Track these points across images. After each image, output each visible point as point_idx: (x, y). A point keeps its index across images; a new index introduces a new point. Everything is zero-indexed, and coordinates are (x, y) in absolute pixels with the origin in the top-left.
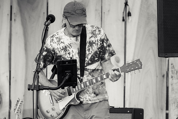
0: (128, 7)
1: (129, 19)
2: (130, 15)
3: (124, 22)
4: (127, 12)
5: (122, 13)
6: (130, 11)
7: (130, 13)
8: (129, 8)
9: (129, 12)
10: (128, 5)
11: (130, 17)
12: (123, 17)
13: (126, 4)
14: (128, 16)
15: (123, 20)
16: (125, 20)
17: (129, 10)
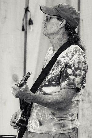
0: (29, 13)
1: (30, 28)
2: (31, 23)
3: (24, 32)
4: (28, 19)
5: (22, 21)
6: (32, 19)
7: (32, 21)
8: (30, 15)
9: (30, 19)
10: (29, 11)
11: (31, 25)
12: (23, 26)
13: (27, 10)
14: (30, 24)
15: (23, 29)
16: (25, 30)
17: (30, 17)
